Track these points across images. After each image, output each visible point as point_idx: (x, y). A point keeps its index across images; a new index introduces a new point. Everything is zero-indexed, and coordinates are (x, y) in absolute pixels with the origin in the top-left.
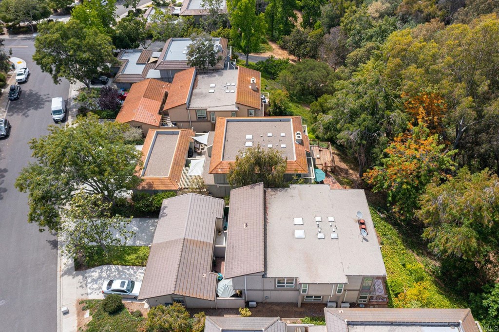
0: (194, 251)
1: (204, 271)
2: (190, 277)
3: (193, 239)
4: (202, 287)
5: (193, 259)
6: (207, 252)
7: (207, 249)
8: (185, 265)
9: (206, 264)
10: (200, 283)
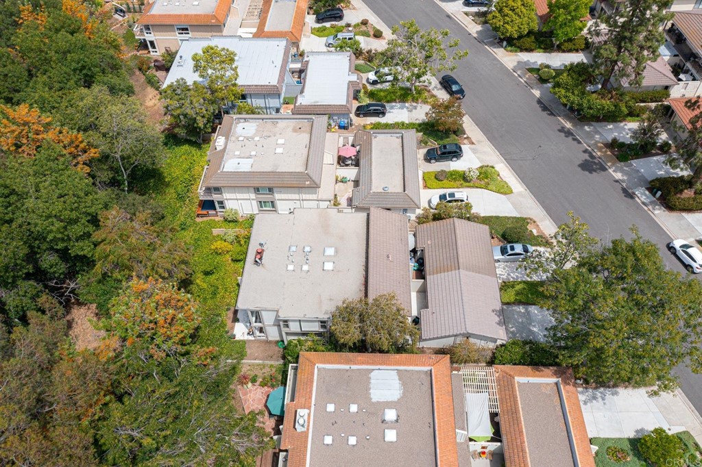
0: (445, 260)
1: (430, 246)
2: (443, 236)
3: (450, 273)
4: (429, 232)
5: (444, 252)
6: (431, 265)
7: (431, 268)
8: (451, 244)
9: (430, 253)
10: (432, 235)
